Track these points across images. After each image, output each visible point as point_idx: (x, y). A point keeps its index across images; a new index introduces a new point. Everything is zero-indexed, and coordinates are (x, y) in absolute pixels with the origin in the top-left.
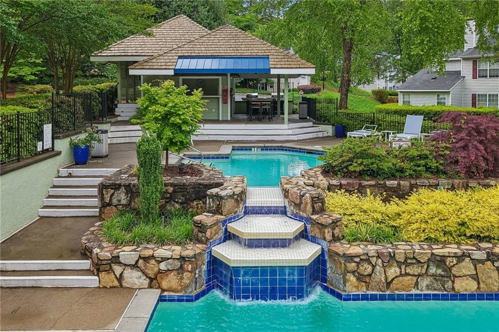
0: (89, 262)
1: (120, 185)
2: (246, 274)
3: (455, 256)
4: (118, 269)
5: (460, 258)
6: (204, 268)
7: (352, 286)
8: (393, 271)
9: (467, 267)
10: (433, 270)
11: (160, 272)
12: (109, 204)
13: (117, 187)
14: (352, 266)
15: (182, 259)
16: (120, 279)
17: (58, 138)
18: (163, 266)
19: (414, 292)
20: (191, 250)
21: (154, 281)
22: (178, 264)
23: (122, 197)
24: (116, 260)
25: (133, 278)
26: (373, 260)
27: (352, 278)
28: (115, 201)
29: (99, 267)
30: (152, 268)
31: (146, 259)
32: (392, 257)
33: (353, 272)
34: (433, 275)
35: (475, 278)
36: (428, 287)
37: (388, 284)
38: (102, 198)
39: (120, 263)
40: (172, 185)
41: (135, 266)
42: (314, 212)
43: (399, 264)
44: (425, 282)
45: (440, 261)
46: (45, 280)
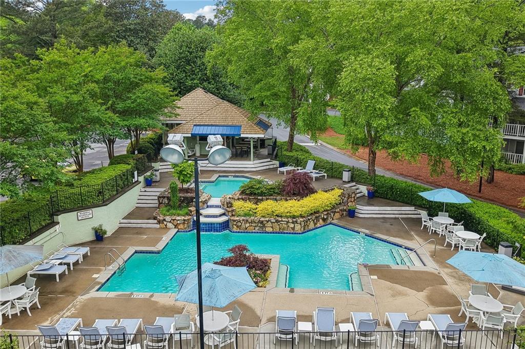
0: (156, 221)
1: (165, 197)
2: (203, 225)
3: (266, 221)
4: (165, 223)
5: (268, 222)
6: (191, 223)
7: (235, 229)
8: (247, 225)
9: (269, 224)
10: (259, 225)
11: (178, 224)
12: (162, 203)
13: (164, 197)
14: (235, 223)
15: (184, 220)
16: (166, 225)
17: (140, 176)
18: (178, 222)
19: (254, 231)
20: (187, 218)
21: (176, 226)
22: (183, 222)
23: (166, 201)
24: (164, 220)
25: (170, 225)
26: (241, 222)
27: (235, 226)
28: (163, 202)
29: (159, 222)
30: (175, 222)
31: (173, 220)
32: (247, 221)
33: (235, 225)
34: (260, 226)
35: (272, 227)
36: (258, 230)
37: (246, 228)
38: (159, 201)
39: (166, 221)
40: (183, 197)
41: (170, 222)
42: (228, 207)
43: (249, 223)
44: (257, 228)
45: (262, 222)
46: (144, 226)
